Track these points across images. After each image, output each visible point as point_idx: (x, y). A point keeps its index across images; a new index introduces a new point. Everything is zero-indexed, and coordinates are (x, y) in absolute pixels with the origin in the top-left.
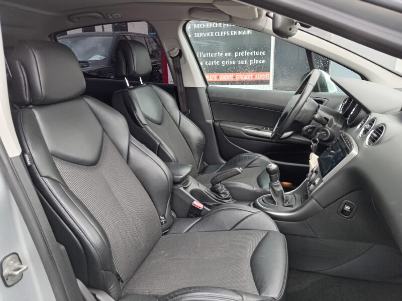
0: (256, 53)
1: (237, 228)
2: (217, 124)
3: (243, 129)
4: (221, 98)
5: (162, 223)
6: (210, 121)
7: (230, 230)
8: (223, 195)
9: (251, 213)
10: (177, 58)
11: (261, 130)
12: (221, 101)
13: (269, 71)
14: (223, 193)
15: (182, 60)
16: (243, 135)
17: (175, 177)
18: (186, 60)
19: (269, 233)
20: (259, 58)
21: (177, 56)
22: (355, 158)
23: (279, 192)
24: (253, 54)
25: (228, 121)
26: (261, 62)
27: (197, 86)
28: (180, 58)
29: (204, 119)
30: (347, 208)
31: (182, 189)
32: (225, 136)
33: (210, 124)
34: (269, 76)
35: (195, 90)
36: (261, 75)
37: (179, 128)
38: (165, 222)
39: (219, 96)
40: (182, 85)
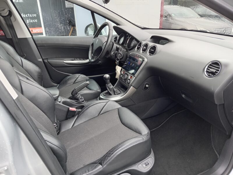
0: (34, 15)
1: (101, 113)
2: (46, 61)
3: (64, 61)
4: (45, 43)
5: (55, 128)
6: (41, 60)
7: (98, 116)
8: (81, 100)
9: (106, 103)
10: (8, 17)
11: (75, 60)
12: (45, 45)
13: (41, 26)
14: (81, 99)
15: (12, 18)
16: (65, 65)
17: (54, 96)
18: (15, 19)
19: (118, 109)
20: (32, 18)
21: (8, 16)
22: (147, 63)
23: (112, 88)
24: (28, 16)
25: (52, 58)
26: (35, 21)
27: (27, 37)
28: (11, 17)
29: (36, 60)
30: (147, 86)
31: (58, 103)
32: (53, 68)
33: (41, 62)
34: (42, 30)
35: (26, 39)
36: (36, 30)
37: (23, 68)
38: (57, 126)
39: (43, 43)
40: (15, 36)
